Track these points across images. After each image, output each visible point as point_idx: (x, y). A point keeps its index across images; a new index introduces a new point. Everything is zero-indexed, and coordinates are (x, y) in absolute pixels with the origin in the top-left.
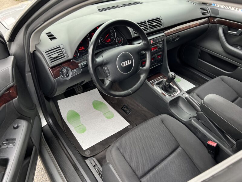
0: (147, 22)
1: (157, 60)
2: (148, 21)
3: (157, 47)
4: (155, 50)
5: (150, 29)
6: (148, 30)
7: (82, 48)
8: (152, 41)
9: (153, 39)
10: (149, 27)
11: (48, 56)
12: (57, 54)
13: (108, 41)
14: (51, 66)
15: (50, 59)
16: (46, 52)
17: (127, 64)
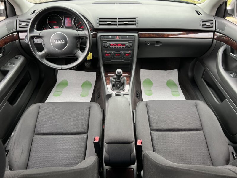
0: (117, 19)
1: (124, 58)
2: (119, 18)
3: (124, 45)
4: (122, 47)
5: (119, 26)
6: (116, 26)
8: (118, 37)
9: (120, 35)
10: (118, 24)
11: (19, 23)
12: (26, 24)
13: (81, 28)
14: (18, 30)
15: (20, 25)
16: (19, 20)
17: (59, 42)
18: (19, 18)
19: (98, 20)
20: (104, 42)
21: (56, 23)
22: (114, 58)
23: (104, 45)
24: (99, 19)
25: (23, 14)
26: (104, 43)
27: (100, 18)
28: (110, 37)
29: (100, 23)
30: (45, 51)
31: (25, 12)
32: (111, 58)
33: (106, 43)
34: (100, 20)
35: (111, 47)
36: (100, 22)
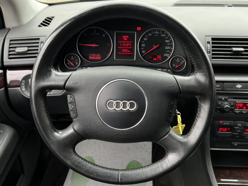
7: (96, 56)
11: (10, 48)
12: (26, 49)
13: (154, 59)
14: (5, 64)
15: (11, 53)
16: (11, 41)
17: (121, 108)
18: (11, 36)
19: (209, 43)
20: (220, 97)
21: (97, 47)
22: (241, 137)
23: (219, 105)
24: (211, 42)
25: (20, 26)
26: (221, 100)
27: (213, 39)
28: (239, 86)
29: (213, 51)
30: (76, 128)
31: (26, 20)
32: (233, 137)
33: (226, 100)
34: (213, 43)
35: (237, 111)
36: (213, 47)
